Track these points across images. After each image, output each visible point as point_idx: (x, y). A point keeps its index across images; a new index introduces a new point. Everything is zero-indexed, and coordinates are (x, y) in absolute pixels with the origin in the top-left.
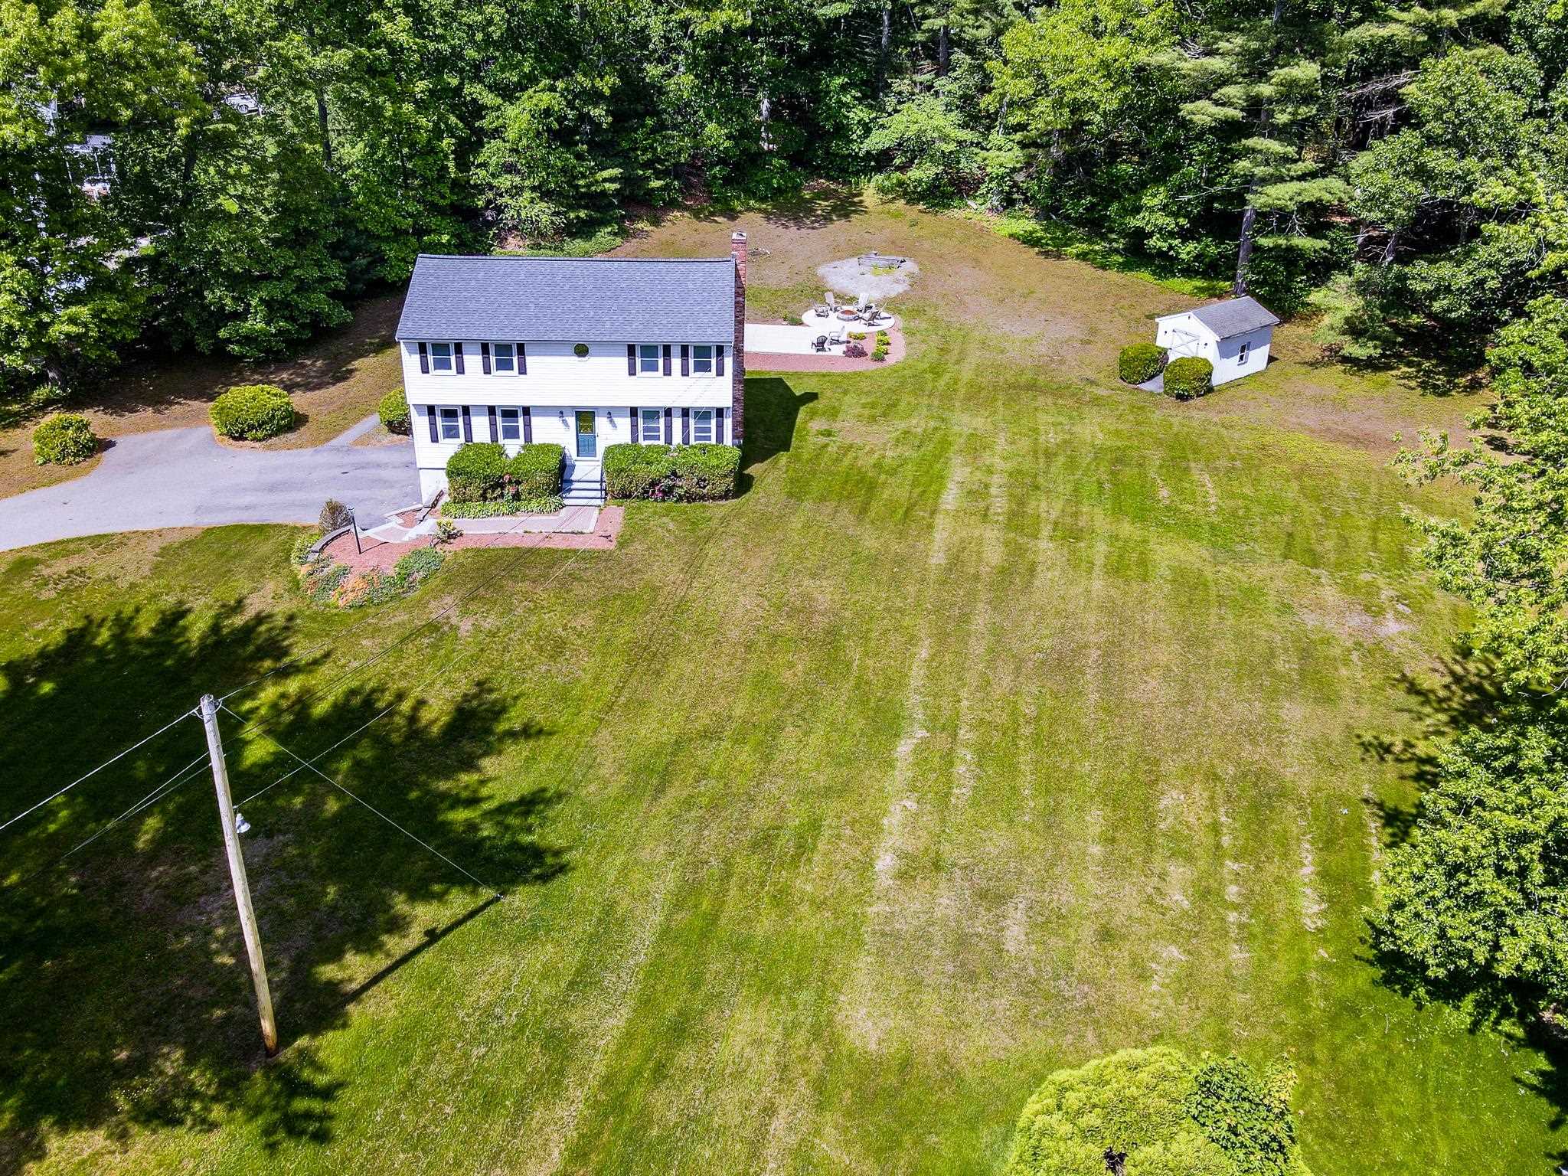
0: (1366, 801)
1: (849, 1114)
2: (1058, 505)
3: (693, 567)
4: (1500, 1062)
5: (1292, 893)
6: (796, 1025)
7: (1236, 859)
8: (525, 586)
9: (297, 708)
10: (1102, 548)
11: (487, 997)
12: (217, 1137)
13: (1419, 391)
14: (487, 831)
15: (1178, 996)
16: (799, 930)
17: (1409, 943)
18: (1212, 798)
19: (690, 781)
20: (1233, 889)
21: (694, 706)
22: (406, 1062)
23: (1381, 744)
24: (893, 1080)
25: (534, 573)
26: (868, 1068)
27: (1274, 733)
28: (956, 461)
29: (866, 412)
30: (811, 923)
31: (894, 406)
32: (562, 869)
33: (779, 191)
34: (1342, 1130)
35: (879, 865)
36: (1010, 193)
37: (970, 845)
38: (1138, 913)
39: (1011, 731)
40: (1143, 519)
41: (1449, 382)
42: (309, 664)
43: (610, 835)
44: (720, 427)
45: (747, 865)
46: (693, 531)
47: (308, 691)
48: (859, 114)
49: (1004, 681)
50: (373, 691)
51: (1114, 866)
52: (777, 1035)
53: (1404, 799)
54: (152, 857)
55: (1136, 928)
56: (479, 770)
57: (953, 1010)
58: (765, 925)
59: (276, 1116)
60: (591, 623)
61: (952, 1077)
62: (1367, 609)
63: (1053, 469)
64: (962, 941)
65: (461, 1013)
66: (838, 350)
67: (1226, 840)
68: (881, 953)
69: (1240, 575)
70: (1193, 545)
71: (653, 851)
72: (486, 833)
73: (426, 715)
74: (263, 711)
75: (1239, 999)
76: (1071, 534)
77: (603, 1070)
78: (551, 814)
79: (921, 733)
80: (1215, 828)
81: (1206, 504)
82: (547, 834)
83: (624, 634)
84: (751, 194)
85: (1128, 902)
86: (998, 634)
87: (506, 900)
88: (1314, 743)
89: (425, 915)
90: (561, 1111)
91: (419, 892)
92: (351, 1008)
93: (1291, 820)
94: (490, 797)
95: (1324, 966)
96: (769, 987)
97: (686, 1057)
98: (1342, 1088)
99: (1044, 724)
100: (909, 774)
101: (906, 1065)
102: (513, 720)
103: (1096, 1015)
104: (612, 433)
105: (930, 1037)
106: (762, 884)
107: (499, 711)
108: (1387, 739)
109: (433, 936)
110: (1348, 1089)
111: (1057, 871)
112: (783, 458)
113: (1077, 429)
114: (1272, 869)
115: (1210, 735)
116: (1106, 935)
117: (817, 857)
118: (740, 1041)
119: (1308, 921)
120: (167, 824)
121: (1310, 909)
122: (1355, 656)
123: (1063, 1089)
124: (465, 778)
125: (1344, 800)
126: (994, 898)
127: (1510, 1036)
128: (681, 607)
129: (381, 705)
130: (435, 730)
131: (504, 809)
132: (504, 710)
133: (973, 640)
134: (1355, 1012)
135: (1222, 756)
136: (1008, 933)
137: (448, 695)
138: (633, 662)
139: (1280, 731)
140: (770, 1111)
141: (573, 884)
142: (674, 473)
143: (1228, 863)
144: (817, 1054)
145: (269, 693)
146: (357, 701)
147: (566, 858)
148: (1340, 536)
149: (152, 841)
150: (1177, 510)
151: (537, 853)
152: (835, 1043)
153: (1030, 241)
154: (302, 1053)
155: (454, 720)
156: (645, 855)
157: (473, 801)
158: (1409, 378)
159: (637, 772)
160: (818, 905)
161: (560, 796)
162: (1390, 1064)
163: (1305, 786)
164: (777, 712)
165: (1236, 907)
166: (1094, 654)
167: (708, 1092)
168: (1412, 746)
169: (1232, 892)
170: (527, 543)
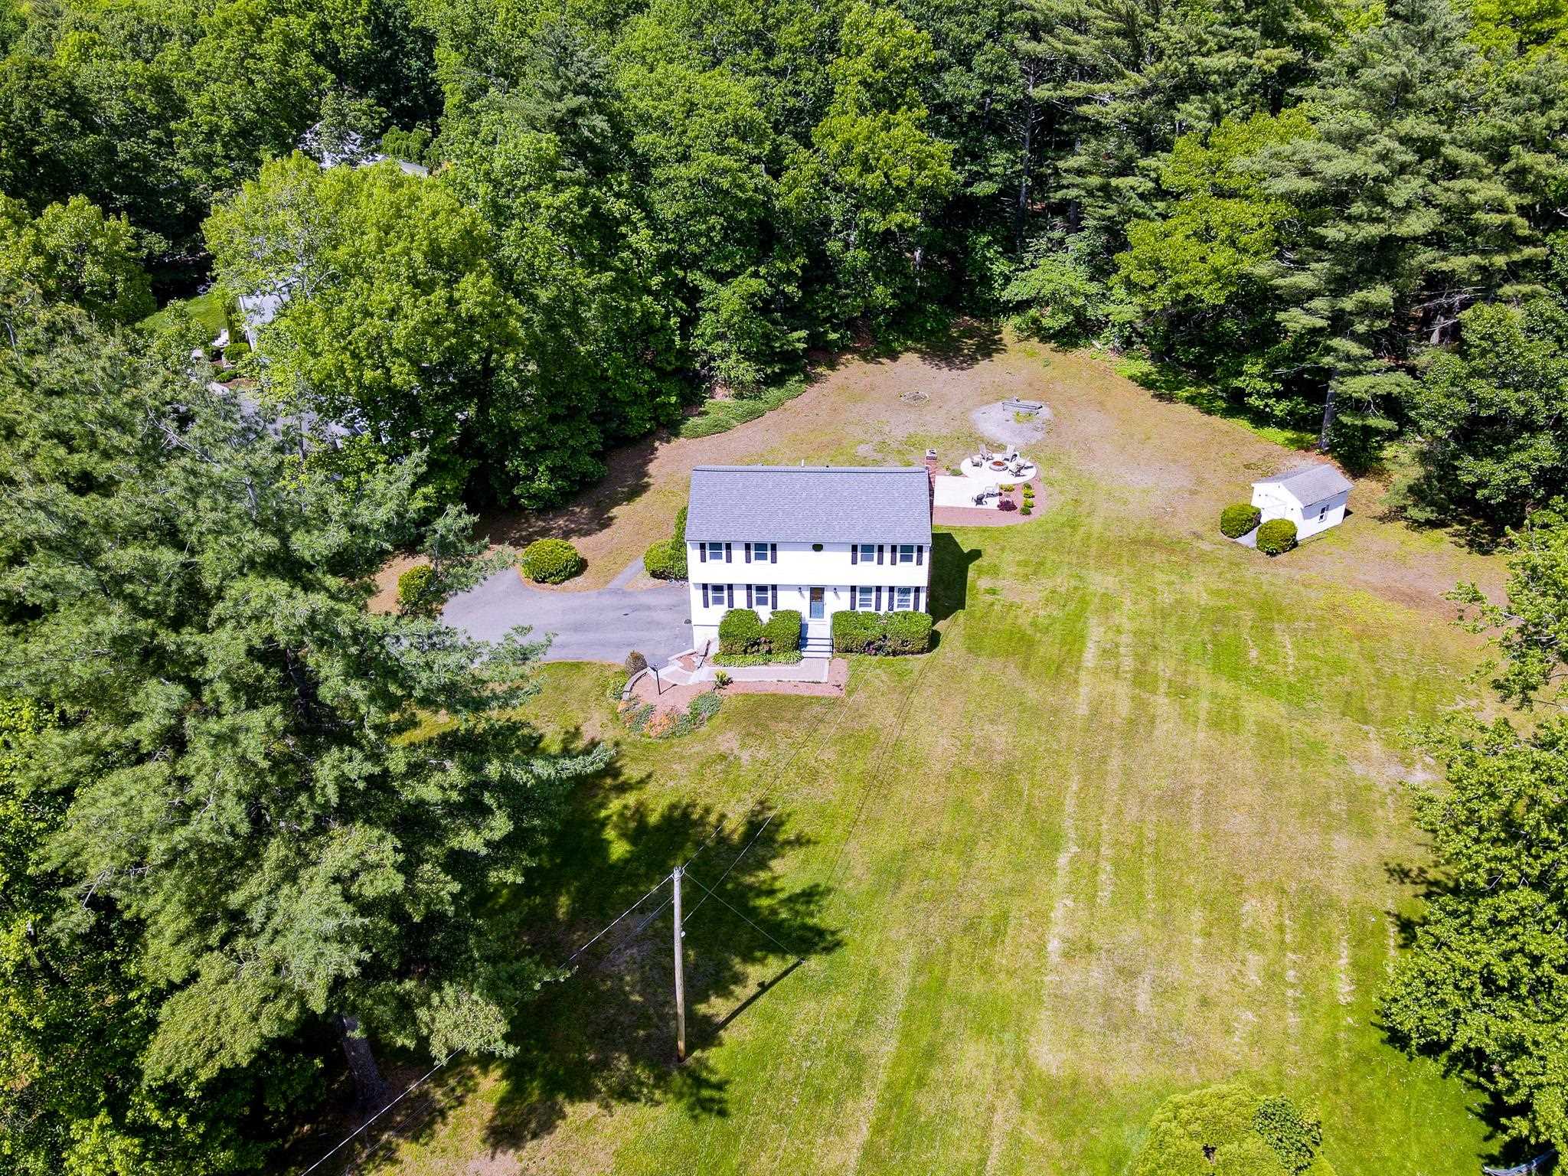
0: (1388, 913)
1: (1041, 1113)
2: (1172, 663)
3: (904, 714)
4: (1458, 1096)
5: (1331, 977)
6: (1004, 1056)
7: (1295, 952)
8: (783, 726)
9: (637, 816)
10: (1205, 704)
11: (805, 1029)
12: (661, 1110)
13: (1467, 549)
14: (784, 914)
15: (1251, 1046)
16: (1000, 991)
17: (1401, 1024)
18: (1279, 906)
19: (916, 881)
20: (1291, 973)
21: (913, 822)
22: (764, 1068)
23: (1402, 871)
24: (1068, 1093)
25: (789, 716)
26: (1051, 1086)
27: (1325, 859)
28: (1093, 621)
29: (1021, 570)
30: (1008, 986)
31: (1042, 564)
32: (838, 944)
33: (932, 332)
34: (1353, 1136)
35: (1050, 947)
36: (1130, 337)
37: (1112, 936)
38: (1227, 988)
39: (1137, 850)
40: (1236, 678)
41: (1493, 541)
42: (639, 783)
43: (868, 919)
44: (917, 599)
45: (961, 944)
46: (900, 681)
47: (642, 804)
48: (1000, 267)
49: (1132, 812)
50: (688, 806)
51: (1210, 954)
52: (992, 1061)
53: (1416, 912)
54: (571, 924)
55: (1225, 998)
56: (770, 869)
57: (1103, 1049)
58: (978, 988)
59: (693, 1099)
60: (834, 757)
61: (1105, 1093)
62: (1402, 760)
63: (1167, 629)
64: (1107, 1004)
65: (791, 1039)
66: (993, 503)
67: (1288, 938)
68: (1055, 1009)
69: (1307, 729)
70: (1275, 703)
71: (897, 933)
72: (784, 916)
73: (728, 826)
74: (615, 818)
75: (1291, 1049)
76: (1181, 692)
77: (886, 1079)
78: (825, 903)
79: (1075, 849)
80: (1281, 928)
81: (1286, 665)
82: (826, 918)
83: (859, 766)
84: (909, 335)
85: (1219, 978)
86: (1127, 773)
87: (805, 964)
88: (1354, 867)
89: (755, 973)
90: (864, 1103)
91: (748, 958)
92: (722, 1033)
93: (1335, 924)
94: (782, 889)
95: (1350, 1029)
96: (983, 1030)
97: (936, 1073)
98: (1355, 1110)
99: (1162, 844)
100: (1067, 880)
101: (1075, 1083)
102: (789, 832)
103: (1197, 1056)
104: (836, 603)
105: (1090, 1067)
106: (973, 958)
107: (778, 824)
108: (1407, 866)
109: (764, 987)
110: (1358, 1110)
111: (1171, 955)
112: (960, 613)
113: (1187, 588)
114: (1319, 959)
115: (1281, 860)
116: (1204, 1002)
117: (1008, 940)
118: (969, 1065)
119: (1341, 997)
120: (574, 902)
121: (1344, 989)
122: (1389, 800)
123: (1178, 1107)
124: (763, 875)
125: (1374, 911)
126: (1129, 974)
127: (1468, 1081)
128: (898, 744)
129: (695, 817)
130: (736, 837)
131: (792, 899)
132: (782, 824)
133: (1109, 778)
134: (1367, 1061)
135: (1288, 875)
136: (1139, 998)
137: (741, 811)
138: (867, 788)
139: (1331, 858)
140: (992, 1109)
141: (847, 954)
142: (885, 637)
143: (1290, 954)
144: (1019, 1074)
145: (615, 805)
146: (677, 813)
147: (839, 936)
148: (1388, 696)
149: (567, 913)
150: (1263, 670)
151: (820, 933)
152: (1029, 1067)
153: (1146, 383)
154: (698, 1060)
155: (748, 830)
156: (893, 935)
157: (771, 893)
158: (1460, 536)
159: (880, 872)
160: (1011, 973)
161: (829, 891)
162: (1388, 1095)
163: (1346, 899)
164: (971, 830)
165: (1293, 986)
166: (1198, 793)
167: (952, 1095)
168: (1425, 872)
169: (1291, 975)
170: (781, 691)
